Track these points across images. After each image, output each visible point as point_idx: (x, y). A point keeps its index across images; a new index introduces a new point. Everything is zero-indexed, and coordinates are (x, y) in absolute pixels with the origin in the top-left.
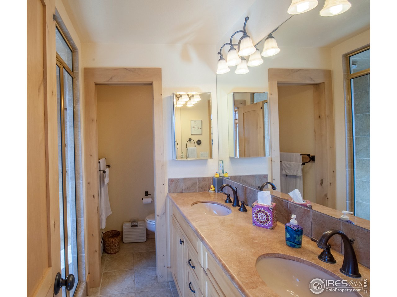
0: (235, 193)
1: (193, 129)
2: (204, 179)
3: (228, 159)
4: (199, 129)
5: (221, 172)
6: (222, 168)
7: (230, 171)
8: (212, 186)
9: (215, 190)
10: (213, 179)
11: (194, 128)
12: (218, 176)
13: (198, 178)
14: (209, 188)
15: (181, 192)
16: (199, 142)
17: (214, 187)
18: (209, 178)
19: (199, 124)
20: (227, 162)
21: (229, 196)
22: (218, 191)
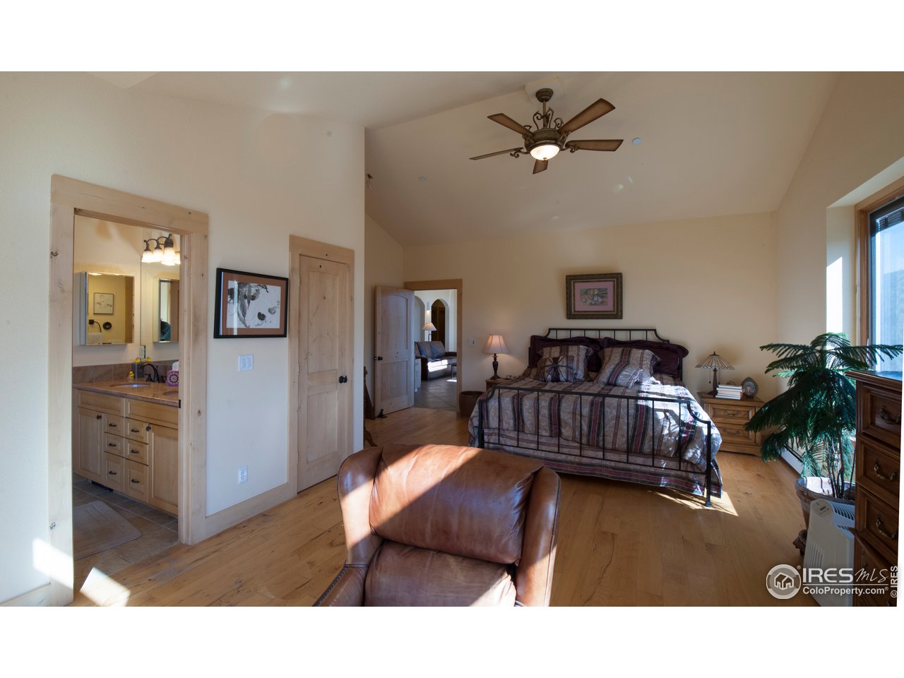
0: (155, 370)
1: (97, 306)
2: (121, 366)
3: (152, 344)
4: (109, 307)
5: (143, 357)
6: (143, 353)
7: (153, 356)
8: (131, 372)
9: (134, 376)
10: (133, 365)
11: (100, 304)
12: (139, 361)
13: (114, 365)
14: (128, 374)
15: (90, 382)
16: (107, 326)
17: (134, 373)
18: (127, 365)
19: (109, 299)
20: (150, 348)
21: (150, 376)
22: (138, 377)
